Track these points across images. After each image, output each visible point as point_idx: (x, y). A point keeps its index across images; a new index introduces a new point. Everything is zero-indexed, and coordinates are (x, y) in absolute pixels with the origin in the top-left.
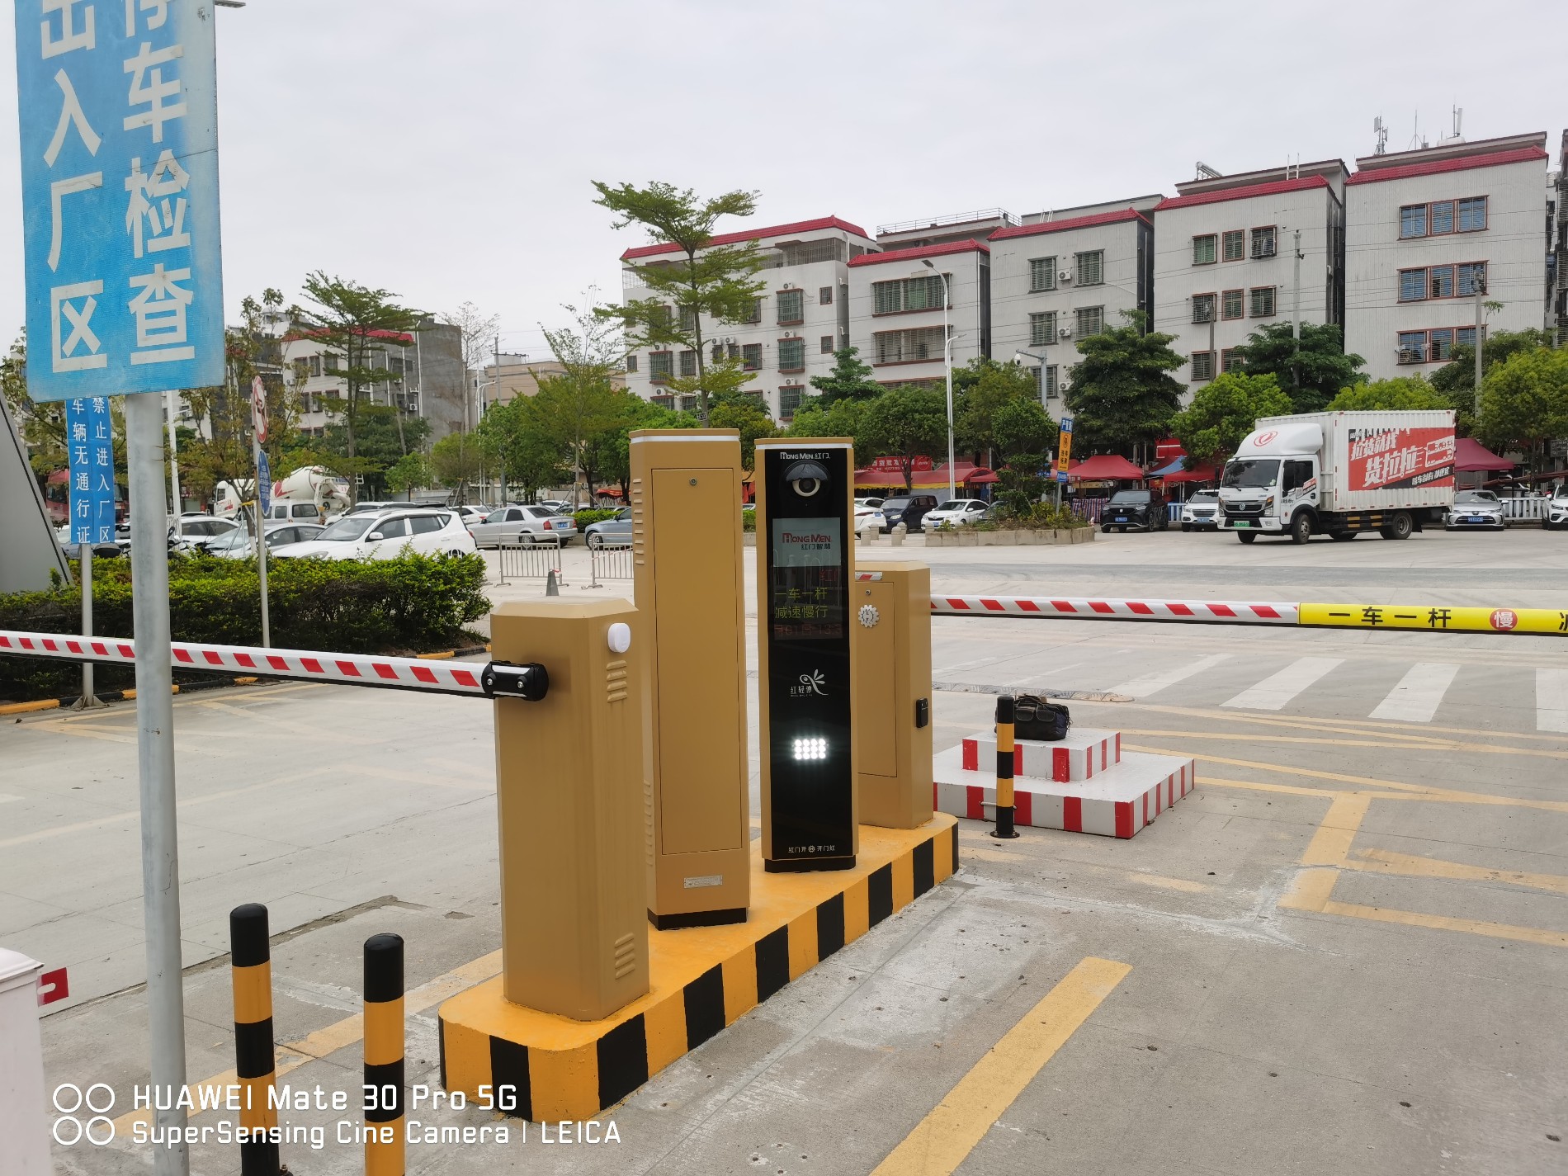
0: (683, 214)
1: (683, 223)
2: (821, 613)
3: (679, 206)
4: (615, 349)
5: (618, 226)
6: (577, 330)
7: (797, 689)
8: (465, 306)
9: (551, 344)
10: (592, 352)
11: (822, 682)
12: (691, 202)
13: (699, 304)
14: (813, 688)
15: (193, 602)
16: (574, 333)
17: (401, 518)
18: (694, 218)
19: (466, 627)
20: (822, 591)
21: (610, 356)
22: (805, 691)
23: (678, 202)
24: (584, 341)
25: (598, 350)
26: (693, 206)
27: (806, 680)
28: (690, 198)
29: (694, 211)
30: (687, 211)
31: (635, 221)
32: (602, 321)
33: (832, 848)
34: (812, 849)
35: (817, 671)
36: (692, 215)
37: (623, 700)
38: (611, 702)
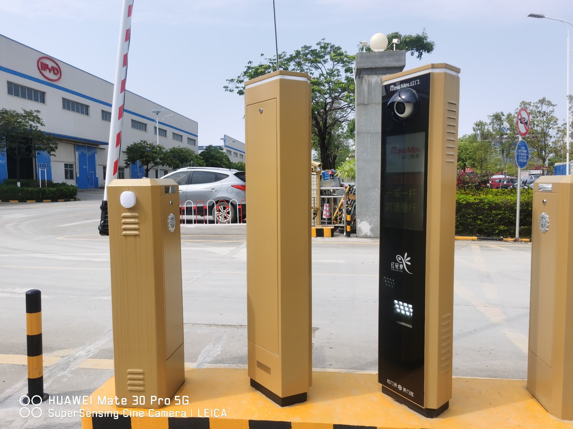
11: (409, 263)
14: (403, 267)
15: (486, 204)
27: (400, 259)
33: (412, 394)
34: (400, 387)
35: (406, 254)
37: (136, 236)
38: (125, 236)
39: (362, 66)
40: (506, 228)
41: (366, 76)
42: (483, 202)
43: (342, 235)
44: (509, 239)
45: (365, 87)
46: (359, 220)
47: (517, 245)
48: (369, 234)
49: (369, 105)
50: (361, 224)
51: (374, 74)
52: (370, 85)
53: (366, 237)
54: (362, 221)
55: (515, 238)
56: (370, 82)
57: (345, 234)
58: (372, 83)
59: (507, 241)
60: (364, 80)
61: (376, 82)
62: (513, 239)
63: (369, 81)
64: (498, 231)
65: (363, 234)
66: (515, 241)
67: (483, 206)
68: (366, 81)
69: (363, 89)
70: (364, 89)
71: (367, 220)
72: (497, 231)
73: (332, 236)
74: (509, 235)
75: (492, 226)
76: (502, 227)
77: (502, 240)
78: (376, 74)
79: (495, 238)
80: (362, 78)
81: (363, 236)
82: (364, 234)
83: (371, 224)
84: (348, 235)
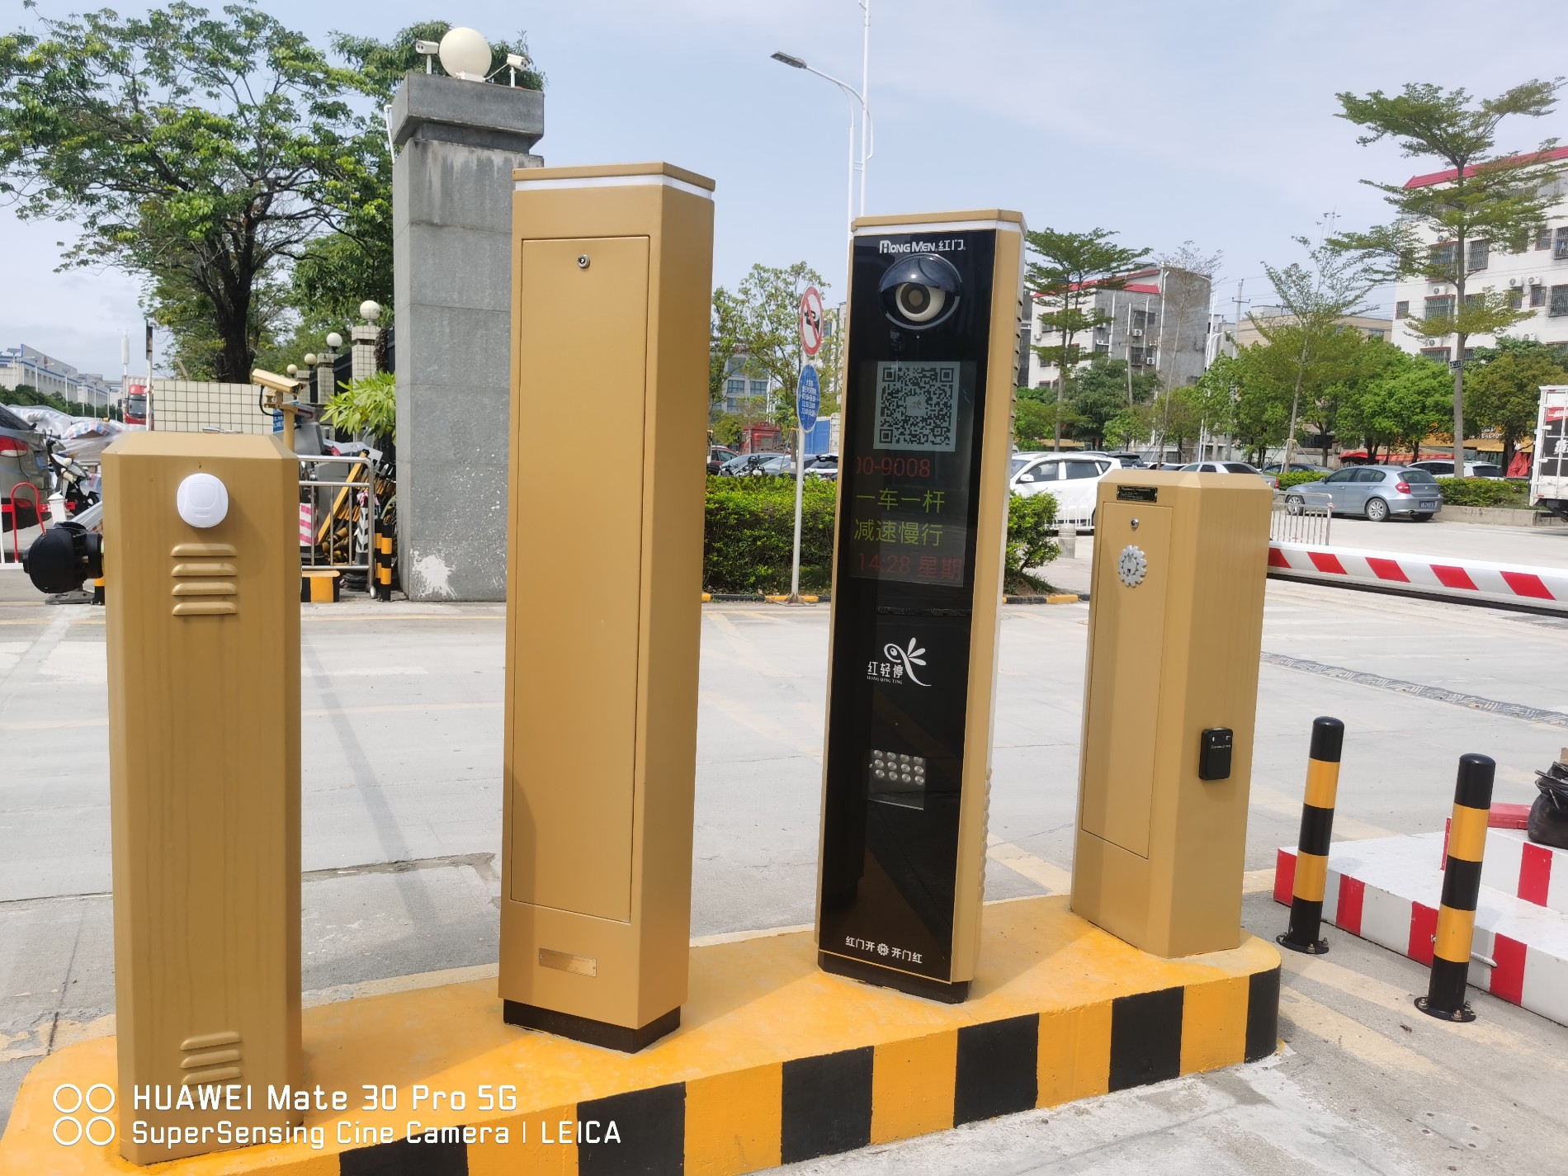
0: (1452, 119)
1: (1450, 130)
2: (931, 538)
3: (1445, 109)
4: (1354, 285)
5: (1364, 141)
6: (1307, 265)
7: (879, 667)
8: (1186, 246)
9: (1277, 285)
10: (1324, 290)
11: (922, 663)
12: (1461, 103)
13: (1465, 228)
14: (905, 671)
15: (730, 514)
16: (1304, 269)
17: (1057, 462)
18: (1467, 122)
19: (1029, 571)
20: (935, 497)
21: (1347, 293)
22: (891, 673)
23: (1443, 105)
24: (1315, 279)
25: (1332, 288)
26: (1464, 107)
27: (894, 653)
28: (1461, 99)
29: (1466, 113)
30: (1459, 115)
31: (1388, 135)
32: (1339, 253)
33: (916, 958)
34: (883, 949)
35: (913, 642)
36: (1465, 119)
37: (222, 616)
38: (185, 617)
39: (424, 111)
40: (770, 571)
41: (435, 142)
42: (724, 509)
43: (363, 594)
44: (777, 597)
45: (434, 175)
46: (417, 553)
47: (796, 610)
48: (445, 589)
49: (446, 229)
50: (422, 564)
51: (458, 142)
52: (447, 170)
53: (436, 599)
54: (425, 553)
55: (791, 595)
56: (449, 162)
57: (372, 592)
58: (452, 167)
59: (773, 602)
60: (430, 155)
61: (466, 166)
62: (785, 597)
63: (445, 160)
64: (754, 578)
65: (429, 591)
66: (791, 601)
67: (724, 518)
68: (435, 159)
69: (428, 178)
70: (430, 181)
71: (439, 551)
72: (752, 579)
73: (337, 598)
74: (776, 587)
75: (741, 567)
76: (762, 570)
77: (761, 599)
78: (465, 144)
79: (747, 594)
80: (425, 147)
81: (427, 595)
82: (431, 591)
83: (452, 564)
84: (384, 594)
